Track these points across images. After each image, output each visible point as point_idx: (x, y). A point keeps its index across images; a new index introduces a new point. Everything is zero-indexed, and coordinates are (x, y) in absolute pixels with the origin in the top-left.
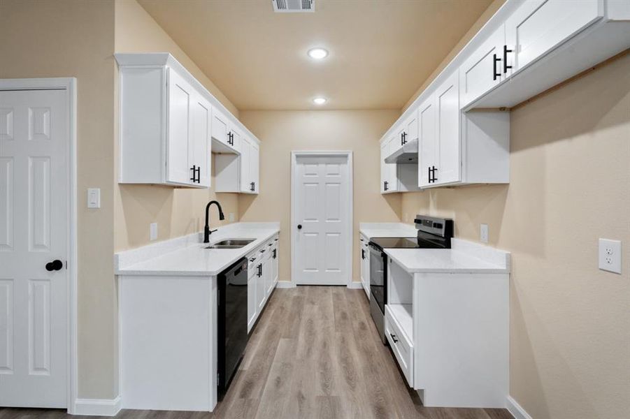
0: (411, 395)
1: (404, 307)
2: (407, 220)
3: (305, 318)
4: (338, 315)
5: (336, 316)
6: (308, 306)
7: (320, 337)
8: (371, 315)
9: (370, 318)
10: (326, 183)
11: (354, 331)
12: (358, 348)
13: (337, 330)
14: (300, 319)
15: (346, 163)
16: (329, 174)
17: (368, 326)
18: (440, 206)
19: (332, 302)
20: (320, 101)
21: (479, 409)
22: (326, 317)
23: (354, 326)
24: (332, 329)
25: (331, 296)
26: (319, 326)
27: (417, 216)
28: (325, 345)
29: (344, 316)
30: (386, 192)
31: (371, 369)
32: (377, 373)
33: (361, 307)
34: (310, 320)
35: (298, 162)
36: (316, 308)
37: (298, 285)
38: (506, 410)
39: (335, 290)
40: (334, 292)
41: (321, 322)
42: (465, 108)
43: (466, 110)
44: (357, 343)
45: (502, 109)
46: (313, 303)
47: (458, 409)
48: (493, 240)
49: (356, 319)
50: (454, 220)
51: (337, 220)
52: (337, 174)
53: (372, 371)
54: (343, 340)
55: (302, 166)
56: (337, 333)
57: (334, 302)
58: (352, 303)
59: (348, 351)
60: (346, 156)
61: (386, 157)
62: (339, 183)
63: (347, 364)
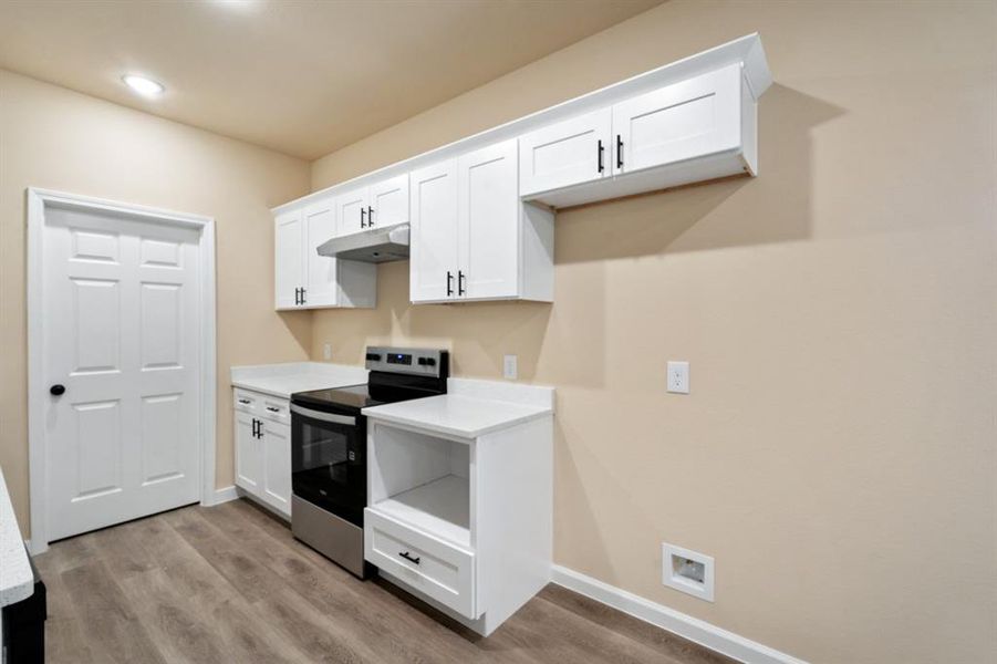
0: (459, 633)
1: (398, 500)
2: (328, 356)
3: (145, 610)
4: (229, 568)
5: (225, 571)
6: (129, 581)
7: (222, 632)
8: (297, 539)
9: (300, 546)
10: (143, 283)
11: (290, 584)
12: (323, 610)
13: (251, 600)
14: (134, 619)
15: (196, 241)
16: (149, 262)
17: (305, 561)
18: (414, 330)
19: (190, 548)
20: (143, 85)
21: (533, 599)
22: (201, 584)
23: (281, 574)
24: (239, 602)
25: (179, 536)
26: (198, 610)
27: (368, 348)
28: (249, 641)
29: (242, 564)
30: (300, 306)
31: (374, 632)
32: (389, 632)
33: (265, 535)
34: (161, 607)
35: (50, 222)
36: (158, 578)
37: (50, 543)
38: (552, 583)
39: (177, 521)
40: (177, 524)
41: (196, 600)
42: (525, 197)
43: (528, 199)
44: (314, 602)
45: (552, 207)
46: (140, 568)
47: (516, 614)
48: (527, 375)
49: (273, 560)
50: (450, 351)
51: (176, 364)
52: (174, 265)
53: (379, 635)
54: (282, 611)
55: (63, 233)
56: (257, 604)
57: (195, 546)
58: (239, 532)
59: (307, 624)
60: (198, 228)
61: (320, 243)
62: (179, 285)
63: (326, 649)
